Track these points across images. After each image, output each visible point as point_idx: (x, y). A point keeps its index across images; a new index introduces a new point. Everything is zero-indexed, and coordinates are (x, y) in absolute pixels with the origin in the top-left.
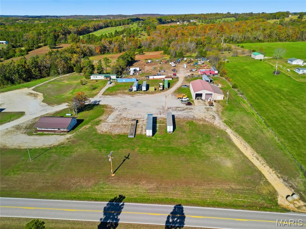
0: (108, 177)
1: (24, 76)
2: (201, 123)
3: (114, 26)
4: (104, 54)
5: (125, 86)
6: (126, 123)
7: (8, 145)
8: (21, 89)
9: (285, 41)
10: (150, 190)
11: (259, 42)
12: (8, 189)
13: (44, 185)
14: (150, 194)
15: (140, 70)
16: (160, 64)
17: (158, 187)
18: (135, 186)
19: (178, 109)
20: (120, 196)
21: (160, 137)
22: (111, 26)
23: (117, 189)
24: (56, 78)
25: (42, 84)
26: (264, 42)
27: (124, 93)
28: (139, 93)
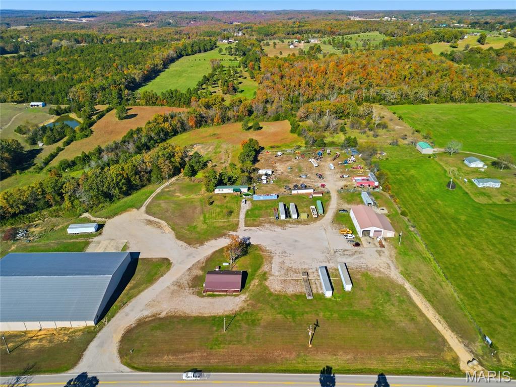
0: (306, 348)
1: (124, 188)
2: (377, 275)
3: (190, 55)
4: (200, 126)
5: (266, 208)
6: (296, 277)
7: (187, 312)
8: (128, 211)
9: (460, 101)
10: (348, 361)
11: (423, 103)
12: (221, 364)
13: (252, 358)
14: (350, 365)
15: (273, 172)
16: (296, 159)
17: (355, 358)
18: (335, 357)
19: (346, 253)
20: (327, 367)
21: (339, 297)
22: (187, 55)
23: (319, 360)
24: (162, 187)
25: (149, 200)
26: (429, 103)
27: (270, 222)
28: (289, 222)
